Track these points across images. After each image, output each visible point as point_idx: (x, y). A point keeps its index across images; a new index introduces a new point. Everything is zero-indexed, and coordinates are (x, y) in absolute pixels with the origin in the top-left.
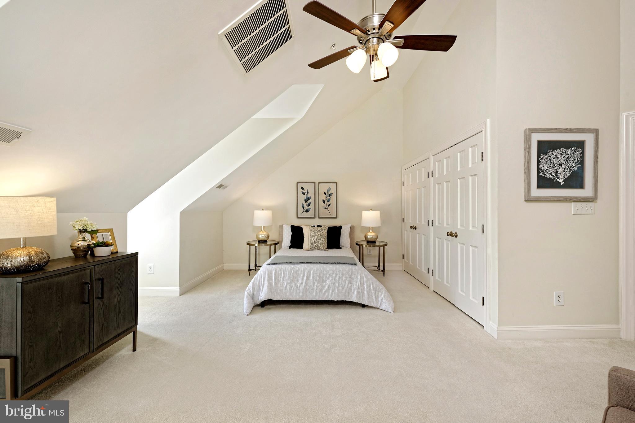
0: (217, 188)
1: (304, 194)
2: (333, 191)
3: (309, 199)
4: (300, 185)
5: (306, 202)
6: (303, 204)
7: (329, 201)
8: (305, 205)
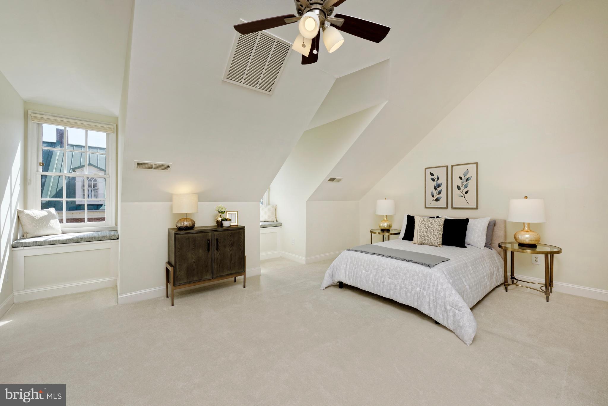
0: (328, 181)
1: (433, 180)
2: (472, 174)
3: (439, 186)
4: (428, 171)
5: (435, 189)
6: (432, 192)
7: (466, 187)
8: (435, 193)
